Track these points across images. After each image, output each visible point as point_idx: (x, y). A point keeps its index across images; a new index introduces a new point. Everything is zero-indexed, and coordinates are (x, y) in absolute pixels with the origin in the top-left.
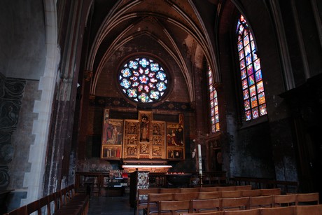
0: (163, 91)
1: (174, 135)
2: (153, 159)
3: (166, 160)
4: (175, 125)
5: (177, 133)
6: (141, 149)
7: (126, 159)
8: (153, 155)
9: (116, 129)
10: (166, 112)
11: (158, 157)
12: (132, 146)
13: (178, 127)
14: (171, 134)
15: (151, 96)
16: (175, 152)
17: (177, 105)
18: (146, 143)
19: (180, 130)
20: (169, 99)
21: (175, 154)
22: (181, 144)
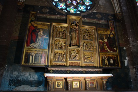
0: (89, 5)
1: (106, 40)
2: (85, 67)
3: (100, 67)
4: (107, 31)
5: (109, 38)
6: (70, 55)
7: (53, 66)
8: (84, 62)
9: (41, 32)
10: (94, 21)
11: (90, 64)
12: (60, 51)
13: (109, 33)
14: (103, 39)
15: (79, 9)
16: (109, 59)
17: (105, 16)
18: (76, 48)
19: (112, 36)
20: (97, 10)
21: (109, 61)
22: (114, 51)
